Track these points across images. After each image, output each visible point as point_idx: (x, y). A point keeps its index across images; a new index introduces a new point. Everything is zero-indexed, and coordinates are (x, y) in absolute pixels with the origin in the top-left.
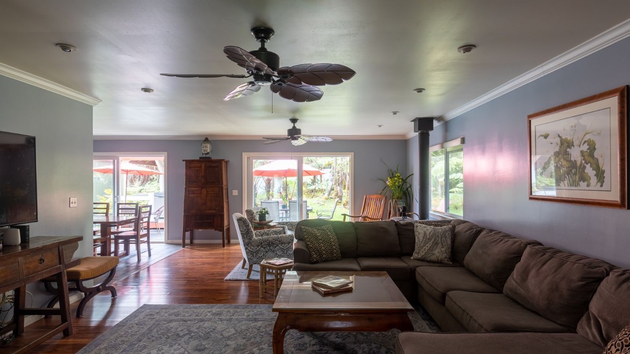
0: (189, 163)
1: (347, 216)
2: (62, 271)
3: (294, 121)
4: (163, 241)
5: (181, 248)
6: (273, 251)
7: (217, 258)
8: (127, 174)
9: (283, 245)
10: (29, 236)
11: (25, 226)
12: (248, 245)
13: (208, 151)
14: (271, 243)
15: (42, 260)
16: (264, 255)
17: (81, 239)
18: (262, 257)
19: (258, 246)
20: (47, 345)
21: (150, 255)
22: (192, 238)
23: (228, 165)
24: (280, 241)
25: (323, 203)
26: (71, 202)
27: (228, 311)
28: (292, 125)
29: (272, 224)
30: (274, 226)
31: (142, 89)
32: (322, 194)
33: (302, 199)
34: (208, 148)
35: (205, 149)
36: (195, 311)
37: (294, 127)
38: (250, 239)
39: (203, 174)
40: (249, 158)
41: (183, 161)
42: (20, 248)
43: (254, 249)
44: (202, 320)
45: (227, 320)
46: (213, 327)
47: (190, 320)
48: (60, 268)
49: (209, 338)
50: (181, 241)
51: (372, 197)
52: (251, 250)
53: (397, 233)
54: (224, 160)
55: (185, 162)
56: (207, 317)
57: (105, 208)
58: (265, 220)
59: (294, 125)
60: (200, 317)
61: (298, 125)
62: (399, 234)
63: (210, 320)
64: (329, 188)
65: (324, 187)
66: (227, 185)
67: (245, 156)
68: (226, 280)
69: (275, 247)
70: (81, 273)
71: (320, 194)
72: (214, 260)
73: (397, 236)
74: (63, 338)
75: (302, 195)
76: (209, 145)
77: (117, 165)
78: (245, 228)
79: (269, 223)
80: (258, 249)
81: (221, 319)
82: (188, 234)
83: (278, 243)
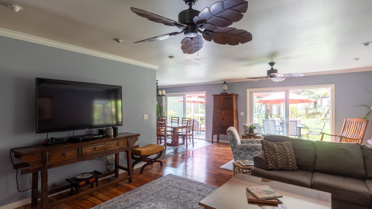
0: (215, 96)
1: (324, 134)
2: (128, 150)
3: (272, 64)
4: (204, 138)
5: (211, 144)
6: (251, 155)
7: (225, 153)
8: (194, 103)
9: (258, 151)
10: (117, 132)
11: (116, 128)
12: (234, 148)
13: (226, 89)
14: (249, 149)
15: (118, 144)
16: (244, 156)
17: (139, 135)
18: (243, 157)
19: (240, 150)
20: (120, 185)
21: (193, 146)
22: (218, 139)
23: (238, 97)
24: (256, 149)
25: (318, 123)
26: (144, 117)
27: (207, 190)
28: (271, 67)
29: (257, 135)
30: (259, 137)
31: (169, 57)
32: (320, 116)
33: (288, 120)
34: (226, 87)
35: (223, 88)
36: (190, 185)
37: (272, 68)
38: (235, 144)
39: (222, 103)
40: (251, 92)
41: (212, 95)
42: (113, 137)
43: (238, 151)
44: (189, 192)
45: (202, 196)
46: (191, 199)
47: (183, 190)
48: (127, 148)
49: (184, 205)
50: (211, 140)
51: (352, 120)
52: (236, 151)
53: (362, 156)
54: (234, 94)
55: (213, 96)
56: (194, 191)
57: (177, 120)
58: (253, 133)
59: (272, 67)
60: (190, 190)
61: (275, 67)
62: (364, 158)
63: (193, 193)
64: (326, 112)
65: (321, 111)
66: (237, 109)
67: (248, 91)
68: (220, 168)
69: (253, 152)
70: (142, 152)
71: (318, 116)
72: (223, 153)
73: (362, 159)
74: (128, 183)
75: (288, 117)
76: (226, 86)
77: (184, 99)
78: (232, 137)
79: (255, 134)
80: (240, 152)
81: (199, 194)
82: (215, 136)
83: (255, 149)
